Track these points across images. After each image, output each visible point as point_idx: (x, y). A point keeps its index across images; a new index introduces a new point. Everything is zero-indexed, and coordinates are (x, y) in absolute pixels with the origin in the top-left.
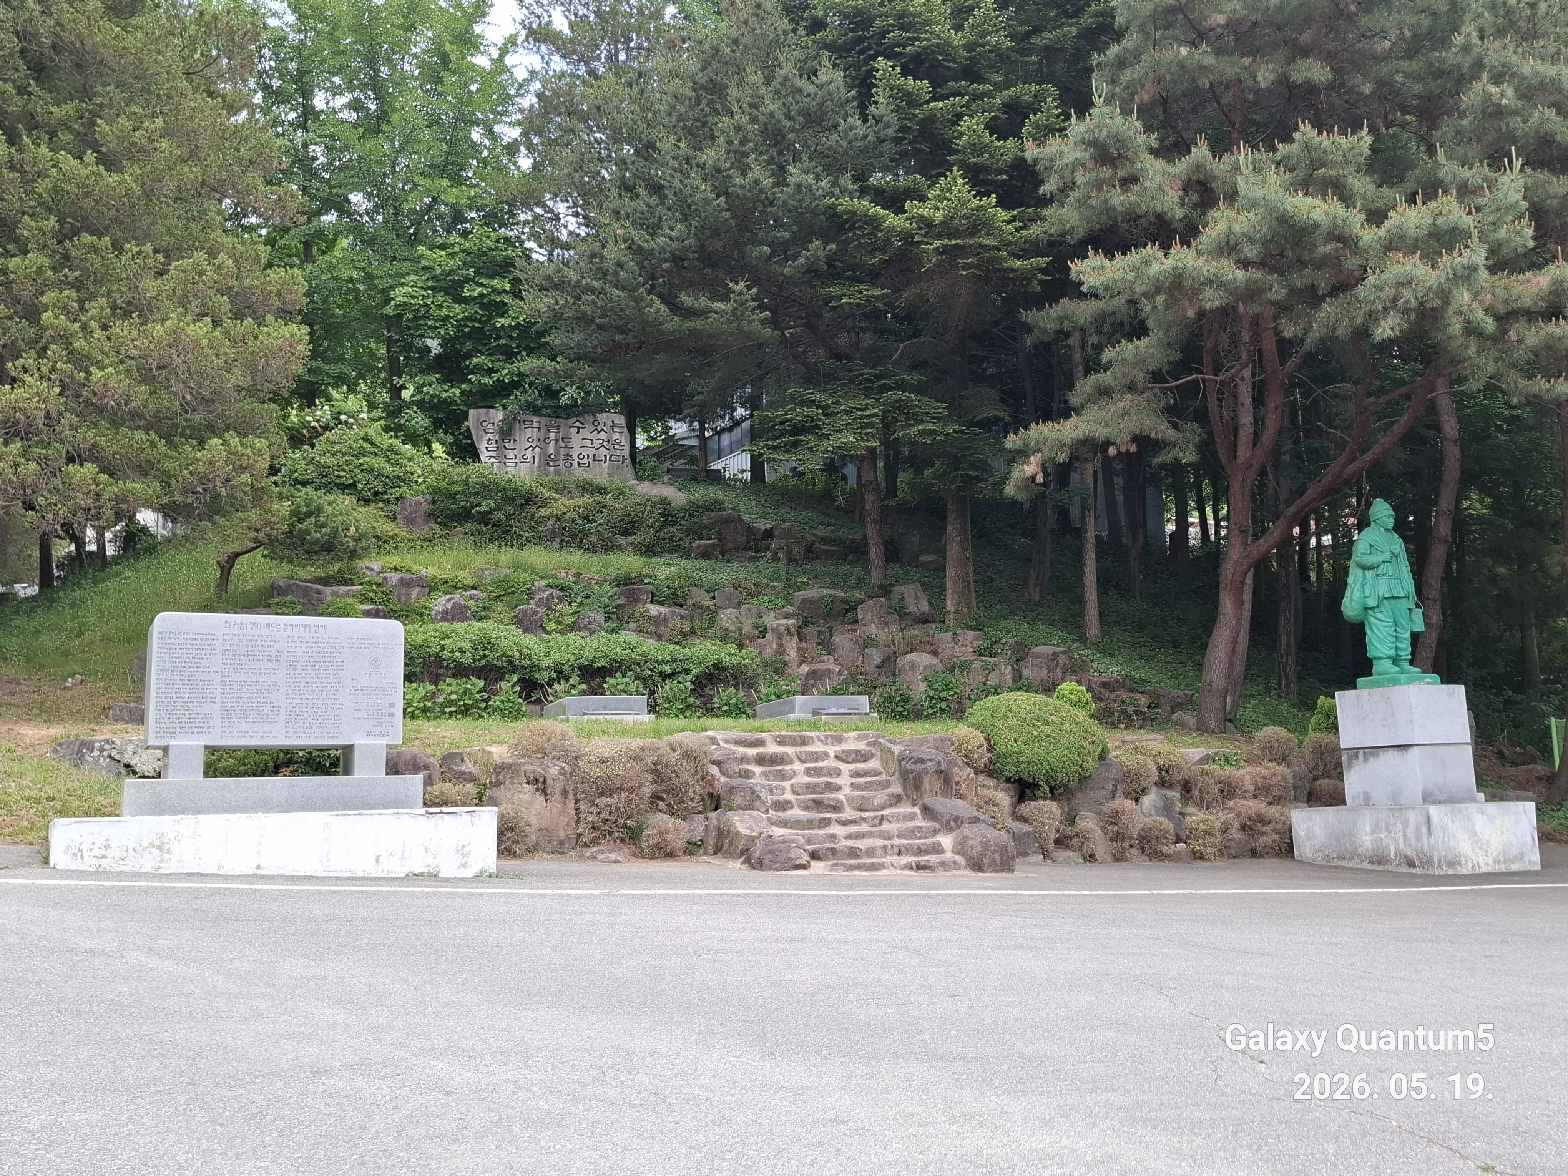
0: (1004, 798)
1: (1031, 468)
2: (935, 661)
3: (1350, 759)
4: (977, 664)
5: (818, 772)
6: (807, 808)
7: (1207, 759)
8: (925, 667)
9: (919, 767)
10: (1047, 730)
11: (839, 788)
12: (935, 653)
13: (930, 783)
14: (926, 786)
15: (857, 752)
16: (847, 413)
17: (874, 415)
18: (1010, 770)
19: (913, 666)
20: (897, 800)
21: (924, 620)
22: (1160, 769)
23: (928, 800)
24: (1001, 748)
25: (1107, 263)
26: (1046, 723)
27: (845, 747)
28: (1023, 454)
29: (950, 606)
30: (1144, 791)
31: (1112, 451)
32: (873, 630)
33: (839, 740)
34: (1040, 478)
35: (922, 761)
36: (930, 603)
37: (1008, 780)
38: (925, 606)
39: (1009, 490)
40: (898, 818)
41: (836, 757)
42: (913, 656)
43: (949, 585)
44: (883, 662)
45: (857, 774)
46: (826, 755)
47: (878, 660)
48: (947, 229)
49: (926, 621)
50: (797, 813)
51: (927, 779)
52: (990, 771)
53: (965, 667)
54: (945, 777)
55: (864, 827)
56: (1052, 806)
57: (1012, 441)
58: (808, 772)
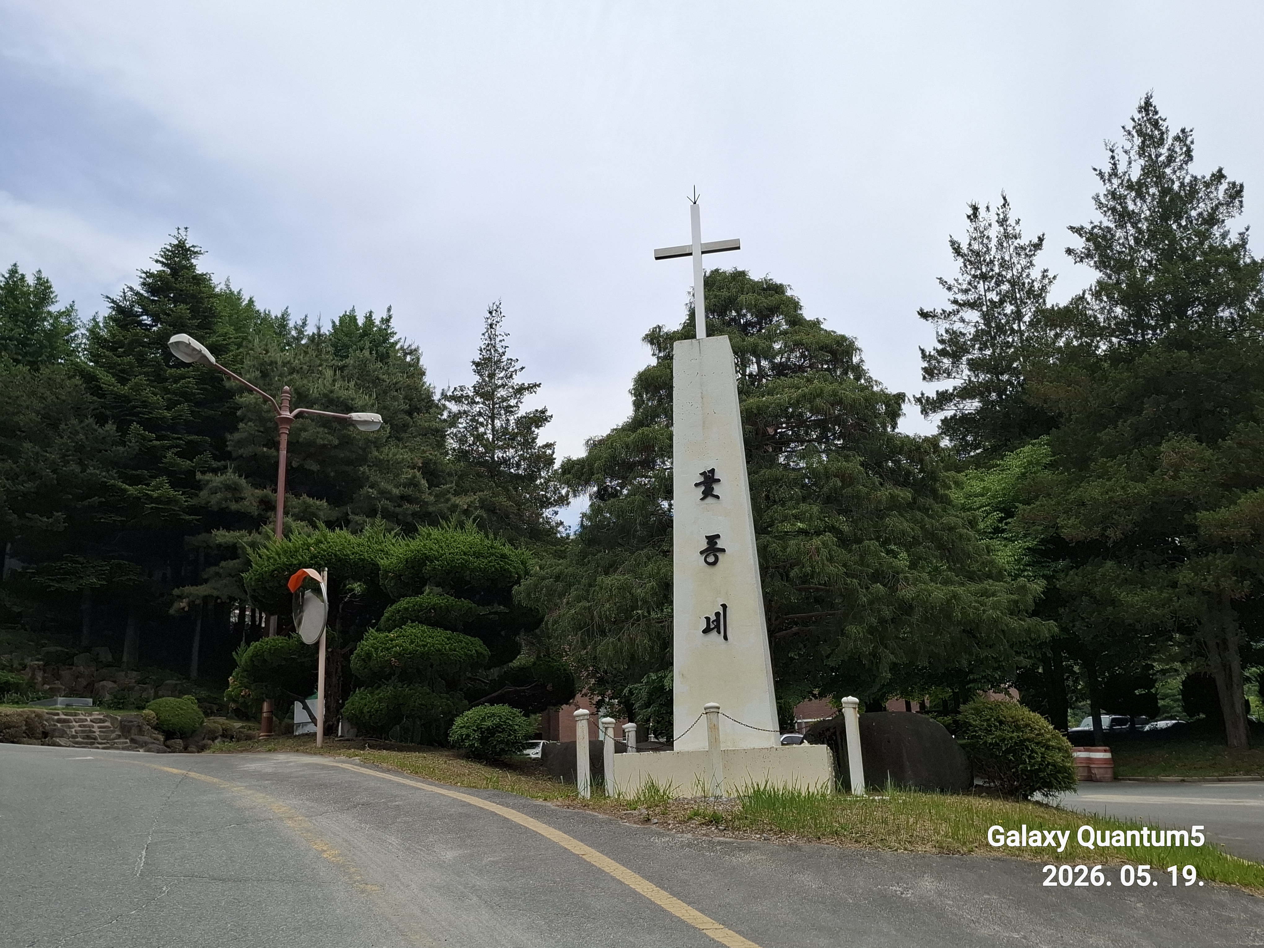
0: (161, 738)
1: (183, 604)
2: (115, 686)
3: (297, 728)
4: (137, 688)
5: (85, 726)
6: (83, 738)
7: (242, 727)
8: (110, 688)
9: (130, 724)
10: (182, 712)
11: (94, 732)
12: (115, 682)
13: (134, 730)
14: (133, 731)
15: (100, 719)
16: (92, 567)
17: (107, 570)
18: (165, 727)
19: (103, 687)
20: (119, 737)
21: (109, 665)
22: (223, 730)
23: (133, 737)
24: (162, 718)
25: (227, 534)
26: (182, 709)
27: (93, 717)
28: (180, 597)
29: (125, 659)
30: (216, 738)
31: (219, 601)
32: (82, 669)
33: (91, 715)
34: (186, 609)
35: (132, 722)
36: (113, 657)
37: (164, 732)
38: (110, 658)
39: (172, 611)
40: (120, 743)
41: (91, 721)
42: (104, 683)
43: (126, 649)
44: (87, 685)
45: (99, 727)
46: (87, 720)
47: (85, 684)
48: (158, 500)
49: (108, 666)
50: (79, 739)
51: (133, 728)
52: (155, 728)
53: (131, 689)
54: (140, 728)
55: (108, 745)
56: (179, 741)
57: (176, 592)
58: (80, 726)
